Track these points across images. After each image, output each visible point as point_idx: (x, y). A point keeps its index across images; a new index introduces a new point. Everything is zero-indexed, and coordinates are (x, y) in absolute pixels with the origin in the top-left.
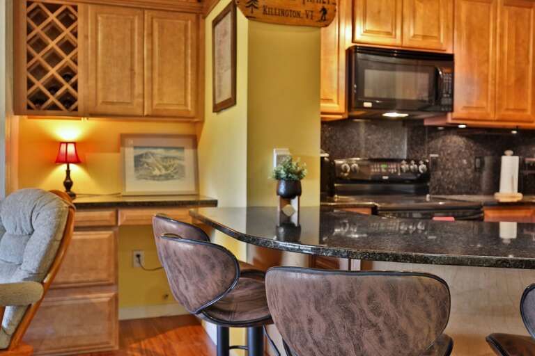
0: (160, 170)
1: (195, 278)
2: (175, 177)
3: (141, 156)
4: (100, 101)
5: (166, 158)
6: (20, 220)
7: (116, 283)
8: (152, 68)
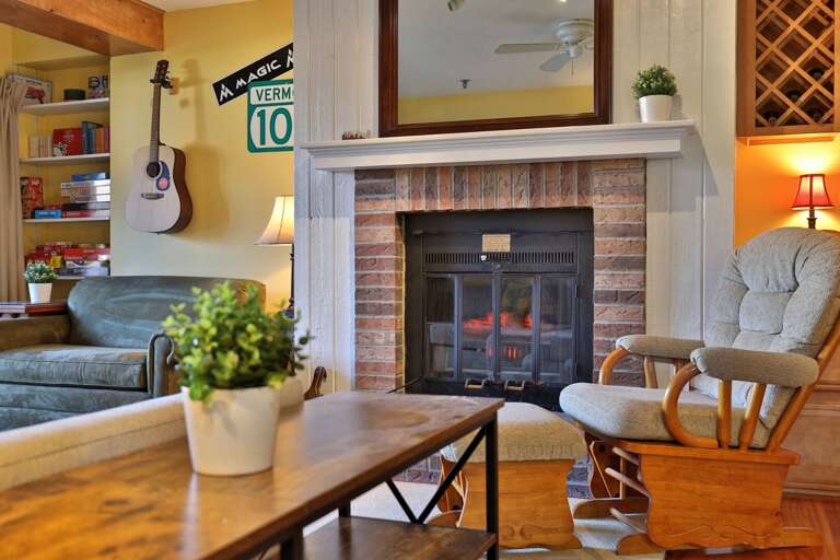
6: (774, 270)
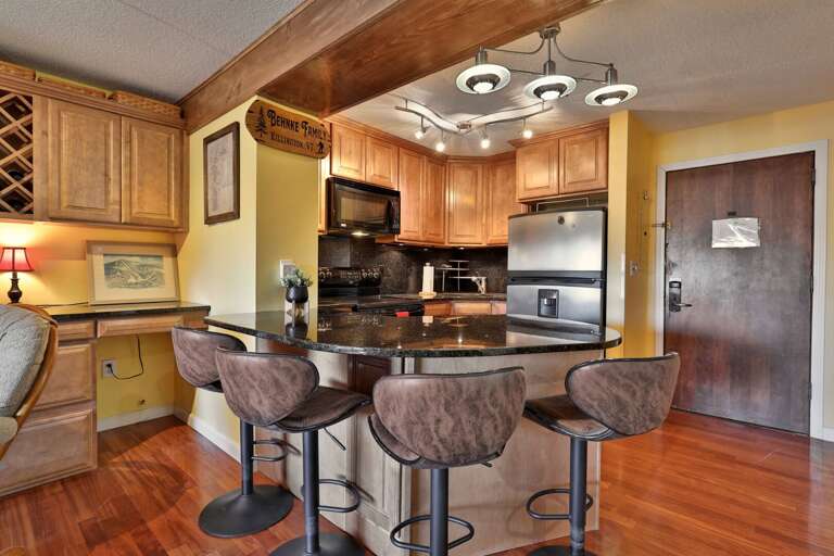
0: (136, 278)
1: (273, 391)
2: (154, 284)
3: (113, 264)
4: (65, 204)
5: (143, 266)
7: (95, 398)
8: (131, 176)
